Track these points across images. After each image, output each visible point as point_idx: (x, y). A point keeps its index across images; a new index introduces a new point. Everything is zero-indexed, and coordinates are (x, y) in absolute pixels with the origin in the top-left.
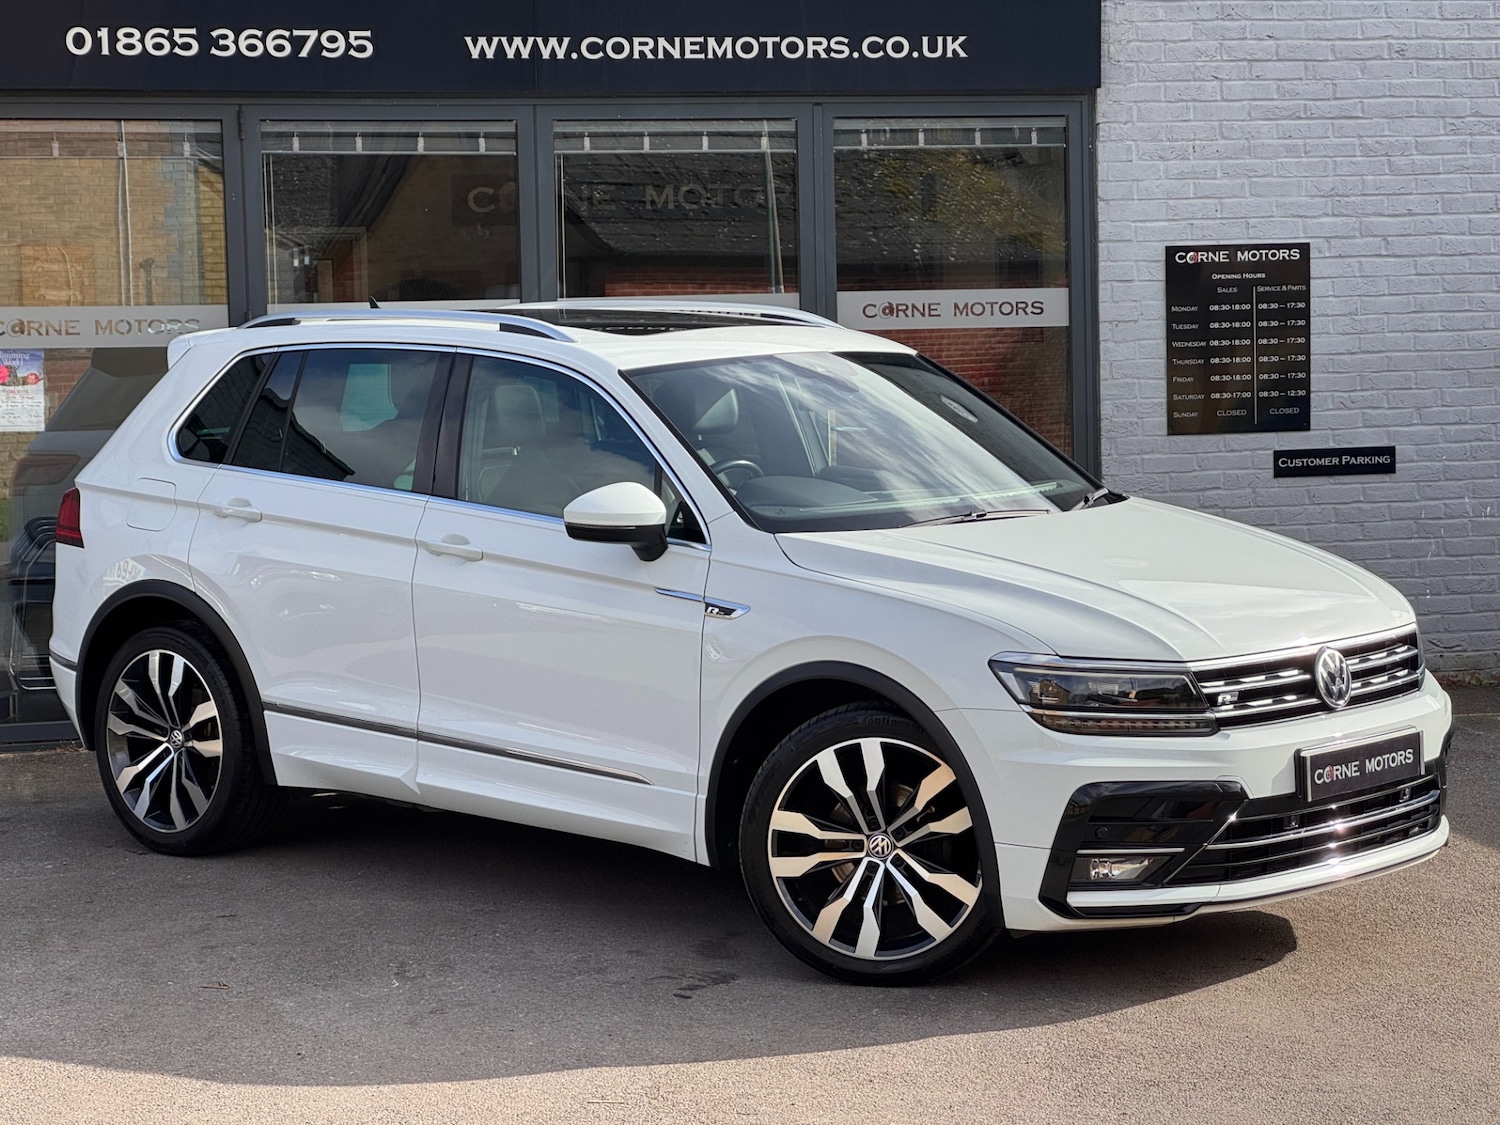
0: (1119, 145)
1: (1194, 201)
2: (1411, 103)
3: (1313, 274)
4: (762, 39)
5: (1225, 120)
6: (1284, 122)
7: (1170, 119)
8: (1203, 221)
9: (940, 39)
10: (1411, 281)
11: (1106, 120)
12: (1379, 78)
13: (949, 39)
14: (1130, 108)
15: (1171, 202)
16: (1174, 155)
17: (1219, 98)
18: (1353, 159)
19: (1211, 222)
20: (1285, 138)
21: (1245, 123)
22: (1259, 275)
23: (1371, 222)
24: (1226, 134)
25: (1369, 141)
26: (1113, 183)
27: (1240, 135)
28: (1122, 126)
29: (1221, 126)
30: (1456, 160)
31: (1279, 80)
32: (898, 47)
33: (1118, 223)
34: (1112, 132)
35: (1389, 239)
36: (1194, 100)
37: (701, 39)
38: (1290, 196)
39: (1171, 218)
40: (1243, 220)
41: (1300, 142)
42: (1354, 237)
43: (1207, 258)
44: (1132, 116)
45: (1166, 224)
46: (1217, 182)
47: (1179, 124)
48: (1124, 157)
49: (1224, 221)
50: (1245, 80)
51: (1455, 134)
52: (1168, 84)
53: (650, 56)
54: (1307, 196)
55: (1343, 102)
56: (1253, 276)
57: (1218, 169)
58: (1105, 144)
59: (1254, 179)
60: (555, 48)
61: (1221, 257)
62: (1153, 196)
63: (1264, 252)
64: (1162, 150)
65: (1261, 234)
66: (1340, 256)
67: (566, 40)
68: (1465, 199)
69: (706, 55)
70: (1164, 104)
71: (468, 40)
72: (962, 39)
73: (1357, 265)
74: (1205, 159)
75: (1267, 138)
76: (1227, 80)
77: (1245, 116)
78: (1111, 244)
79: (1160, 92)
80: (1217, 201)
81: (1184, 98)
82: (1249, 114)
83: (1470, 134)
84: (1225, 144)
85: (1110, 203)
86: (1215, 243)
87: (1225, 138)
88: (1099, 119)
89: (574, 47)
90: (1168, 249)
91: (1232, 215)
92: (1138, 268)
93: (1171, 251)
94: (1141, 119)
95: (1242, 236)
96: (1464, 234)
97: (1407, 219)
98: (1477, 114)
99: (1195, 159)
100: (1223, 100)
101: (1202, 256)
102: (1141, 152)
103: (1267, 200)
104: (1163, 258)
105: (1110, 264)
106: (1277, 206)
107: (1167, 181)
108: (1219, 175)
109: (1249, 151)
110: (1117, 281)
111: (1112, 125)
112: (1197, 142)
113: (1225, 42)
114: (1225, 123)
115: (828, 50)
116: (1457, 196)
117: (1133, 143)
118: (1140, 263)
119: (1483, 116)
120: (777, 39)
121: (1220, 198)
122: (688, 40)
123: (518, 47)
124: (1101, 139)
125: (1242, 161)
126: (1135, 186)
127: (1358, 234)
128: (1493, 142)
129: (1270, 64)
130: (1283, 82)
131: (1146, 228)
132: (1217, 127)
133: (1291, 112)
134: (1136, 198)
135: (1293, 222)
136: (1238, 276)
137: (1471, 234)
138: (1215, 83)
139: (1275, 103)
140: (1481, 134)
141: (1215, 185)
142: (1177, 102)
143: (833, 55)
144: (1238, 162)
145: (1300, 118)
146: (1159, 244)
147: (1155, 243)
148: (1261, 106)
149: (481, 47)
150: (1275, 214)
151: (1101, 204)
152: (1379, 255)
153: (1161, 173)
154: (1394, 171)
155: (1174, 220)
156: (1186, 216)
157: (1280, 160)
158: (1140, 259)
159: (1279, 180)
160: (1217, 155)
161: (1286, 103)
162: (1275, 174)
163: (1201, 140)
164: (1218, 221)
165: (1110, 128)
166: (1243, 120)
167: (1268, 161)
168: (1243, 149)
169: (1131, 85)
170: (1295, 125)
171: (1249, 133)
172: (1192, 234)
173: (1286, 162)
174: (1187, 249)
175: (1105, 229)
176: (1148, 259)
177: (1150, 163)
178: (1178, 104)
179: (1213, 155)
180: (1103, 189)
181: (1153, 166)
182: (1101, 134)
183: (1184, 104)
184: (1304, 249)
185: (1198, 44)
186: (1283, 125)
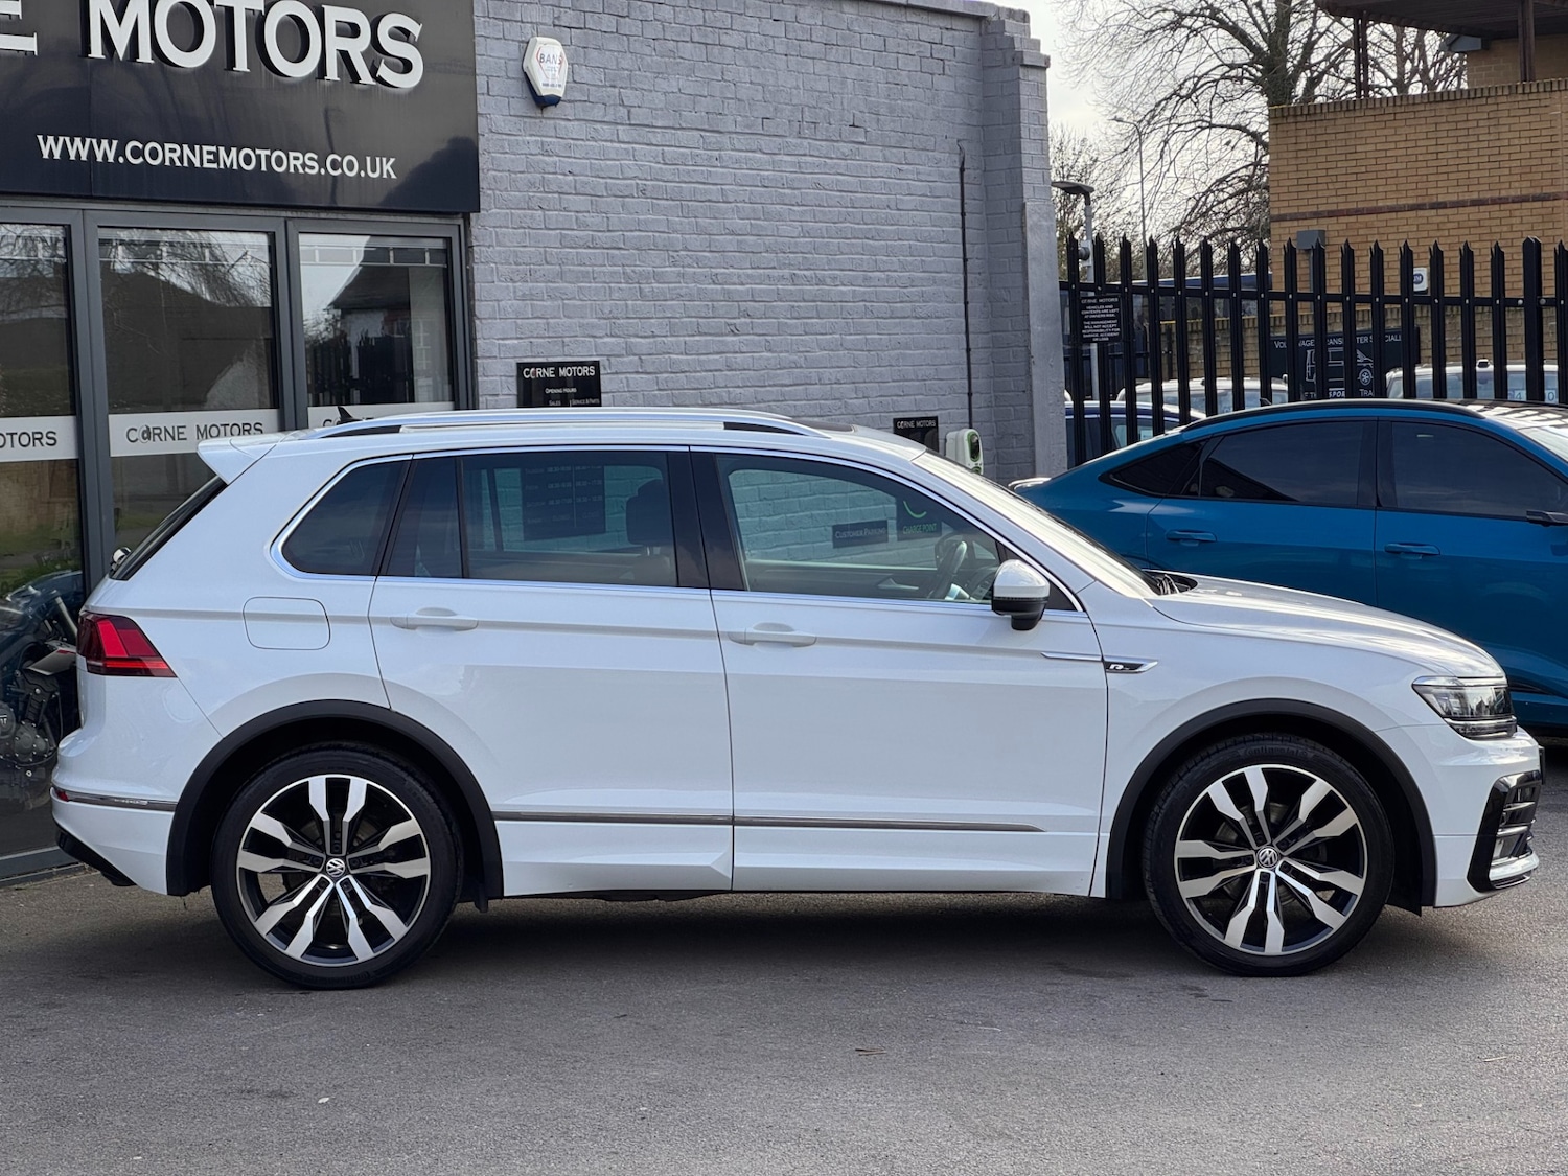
1: (531, 321)
2: (650, 237)
3: (603, 389)
4: (258, 151)
9: (378, 159)
10: (655, 396)
12: (631, 214)
13: (384, 159)
15: (519, 321)
18: (620, 285)
19: (541, 340)
23: (632, 343)
24: (548, 260)
25: (628, 269)
29: (545, 251)
30: (676, 288)
32: (351, 166)
35: (643, 357)
36: (529, 227)
37: (214, 149)
41: (590, 269)
42: (622, 356)
45: (516, 341)
47: (521, 249)
49: (550, 340)
51: (675, 266)
53: (178, 164)
55: (613, 234)
60: (106, 150)
61: (549, 373)
62: (508, 316)
64: (513, 272)
66: (616, 373)
67: (115, 143)
68: (682, 323)
69: (219, 165)
71: (40, 137)
72: (392, 160)
73: (625, 381)
77: (558, 245)
81: (523, 225)
83: (683, 266)
85: (483, 321)
89: (120, 152)
90: (519, 364)
93: (521, 366)
94: (499, 244)
96: (681, 354)
97: (652, 340)
98: (686, 249)
99: (531, 282)
100: (546, 228)
104: (515, 373)
108: (545, 297)
109: (561, 275)
110: (490, 395)
113: (546, 175)
115: (304, 165)
116: (677, 320)
119: (689, 251)
120: (268, 152)
122: (206, 148)
123: (78, 148)
127: (624, 353)
128: (695, 273)
129: (570, 197)
131: (505, 345)
137: (686, 354)
139: (575, 232)
140: (689, 266)
143: (307, 170)
145: (589, 247)
149: (50, 147)
152: (637, 373)
154: (642, 295)
155: (521, 338)
159: (580, 303)
161: (581, 233)
164: (547, 339)
181: (507, 287)
183: (522, 230)
184: (596, 364)
185: (529, 176)
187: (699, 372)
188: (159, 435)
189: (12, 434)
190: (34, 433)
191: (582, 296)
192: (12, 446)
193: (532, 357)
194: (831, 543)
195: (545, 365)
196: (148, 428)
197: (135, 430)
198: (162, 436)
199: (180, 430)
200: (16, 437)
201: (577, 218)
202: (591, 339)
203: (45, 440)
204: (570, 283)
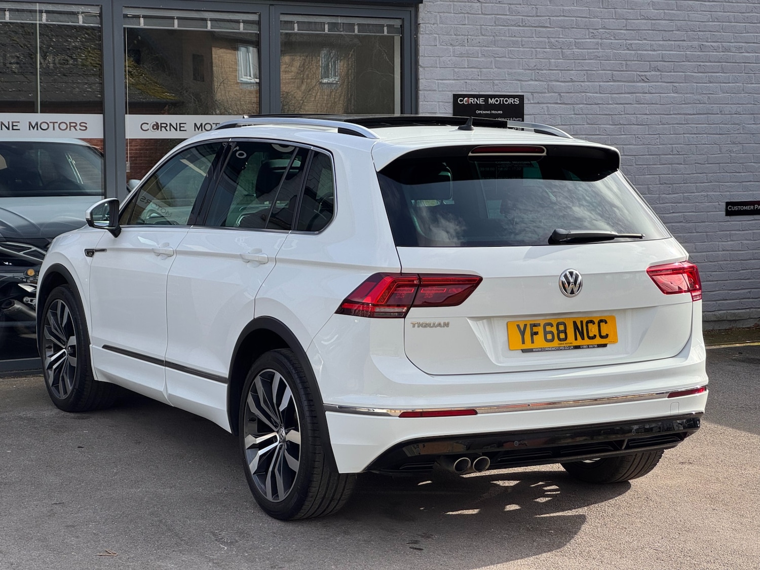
0: (430, 36)
1: (467, 70)
2: (573, 20)
3: (525, 112)
5: (483, 25)
6: (512, 28)
7: (456, 23)
8: (472, 81)
10: (572, 118)
11: (424, 22)
12: (557, 6)
14: (436, 16)
15: (456, 69)
16: (457, 44)
17: (480, 13)
18: (545, 50)
19: (476, 81)
20: (512, 37)
21: (493, 27)
22: (499, 112)
23: (553, 85)
24: (483, 33)
25: (552, 40)
26: (426, 58)
27: (490, 34)
28: (432, 25)
29: (481, 28)
30: (594, 52)
31: (510, 4)
33: (429, 80)
34: (427, 29)
35: (562, 94)
36: (468, 13)
38: (515, 69)
39: (456, 78)
40: (491, 81)
41: (520, 39)
42: (545, 93)
43: (474, 102)
44: (437, 21)
45: (453, 82)
46: (479, 59)
47: (461, 26)
48: (433, 44)
49: (482, 82)
50: (493, 3)
51: (594, 38)
52: (455, 3)
54: (523, 69)
55: (540, 18)
56: (496, 112)
57: (479, 52)
58: (423, 35)
59: (497, 59)
61: (481, 101)
62: (447, 66)
63: (502, 99)
64: (452, 40)
65: (500, 89)
66: (538, 103)
68: (597, 74)
70: (452, 14)
73: (546, 108)
74: (473, 46)
75: (504, 36)
76: (484, 3)
77: (493, 24)
78: (425, 92)
79: (451, 8)
80: (478, 70)
81: (463, 11)
82: (495, 23)
83: (601, 39)
84: (483, 38)
85: (426, 69)
86: (477, 93)
87: (483, 35)
88: (420, 21)
90: (454, 95)
91: (486, 78)
92: (439, 105)
93: (456, 97)
94: (441, 23)
95: (491, 90)
96: (597, 93)
97: (571, 84)
98: (604, 28)
99: (468, 46)
101: (471, 100)
102: (441, 41)
103: (503, 70)
104: (452, 100)
105: (425, 103)
106: (508, 74)
107: (454, 58)
108: (480, 55)
109: (495, 43)
111: (427, 25)
112: (469, 37)
114: (483, 27)
116: (594, 72)
117: (437, 36)
118: (440, 103)
119: (607, 29)
121: (481, 68)
124: (421, 33)
125: (491, 48)
126: (438, 60)
127: (547, 91)
128: (612, 43)
130: (512, 6)
131: (443, 83)
132: (479, 29)
133: (516, 22)
134: (438, 66)
135: (516, 83)
136: (489, 112)
137: (600, 93)
138: (478, 4)
139: (508, 17)
140: (606, 39)
141: (478, 61)
142: (459, 14)
144: (489, 49)
145: (520, 26)
146: (450, 93)
147: (448, 92)
148: (501, 18)
150: (507, 78)
151: (421, 69)
153: (451, 53)
154: (565, 57)
155: (457, 80)
156: (463, 77)
157: (510, 49)
158: (440, 101)
159: (509, 60)
160: (479, 44)
161: (513, 17)
162: (507, 57)
163: (471, 35)
164: (479, 81)
165: (426, 26)
166: (492, 26)
167: (504, 49)
168: (491, 42)
169: (437, 3)
170: (517, 29)
171: (495, 33)
172: (466, 88)
173: (513, 50)
174: (464, 96)
175: (422, 83)
176: (444, 101)
177: (446, 47)
178: (460, 15)
179: (477, 44)
180: (422, 61)
181: (447, 49)
182: (421, 30)
184: (521, 98)
186: (511, 29)
187: (611, 104)
188: (165, 127)
189: (54, 123)
190: (70, 123)
191: (511, 56)
192: (54, 129)
193: (466, 91)
194: (724, 213)
195: (477, 96)
196: (157, 123)
197: (148, 124)
198: (168, 128)
199: (182, 125)
200: (56, 125)
201: (509, 8)
202: (518, 82)
203: (78, 127)
204: (501, 47)
